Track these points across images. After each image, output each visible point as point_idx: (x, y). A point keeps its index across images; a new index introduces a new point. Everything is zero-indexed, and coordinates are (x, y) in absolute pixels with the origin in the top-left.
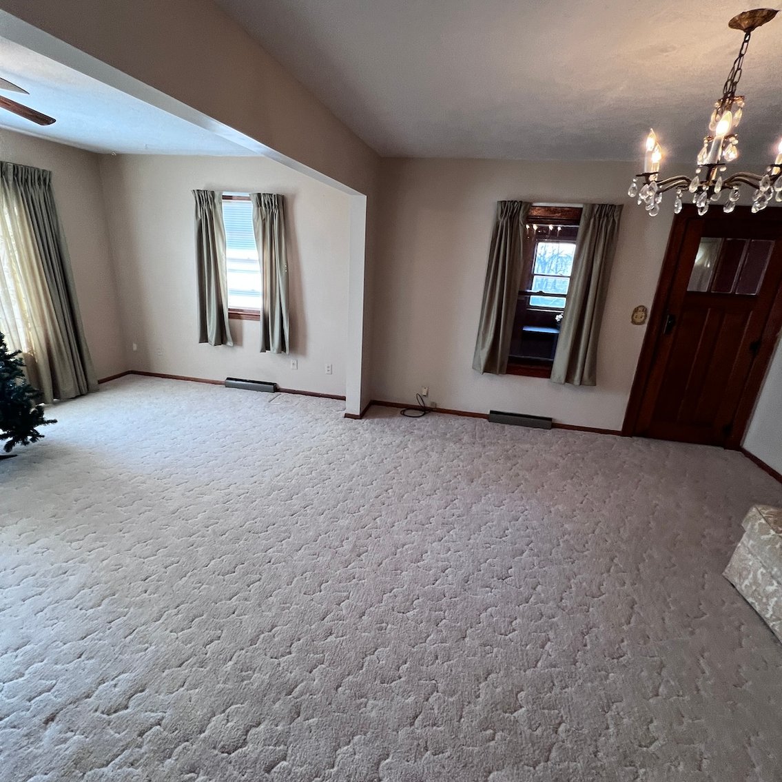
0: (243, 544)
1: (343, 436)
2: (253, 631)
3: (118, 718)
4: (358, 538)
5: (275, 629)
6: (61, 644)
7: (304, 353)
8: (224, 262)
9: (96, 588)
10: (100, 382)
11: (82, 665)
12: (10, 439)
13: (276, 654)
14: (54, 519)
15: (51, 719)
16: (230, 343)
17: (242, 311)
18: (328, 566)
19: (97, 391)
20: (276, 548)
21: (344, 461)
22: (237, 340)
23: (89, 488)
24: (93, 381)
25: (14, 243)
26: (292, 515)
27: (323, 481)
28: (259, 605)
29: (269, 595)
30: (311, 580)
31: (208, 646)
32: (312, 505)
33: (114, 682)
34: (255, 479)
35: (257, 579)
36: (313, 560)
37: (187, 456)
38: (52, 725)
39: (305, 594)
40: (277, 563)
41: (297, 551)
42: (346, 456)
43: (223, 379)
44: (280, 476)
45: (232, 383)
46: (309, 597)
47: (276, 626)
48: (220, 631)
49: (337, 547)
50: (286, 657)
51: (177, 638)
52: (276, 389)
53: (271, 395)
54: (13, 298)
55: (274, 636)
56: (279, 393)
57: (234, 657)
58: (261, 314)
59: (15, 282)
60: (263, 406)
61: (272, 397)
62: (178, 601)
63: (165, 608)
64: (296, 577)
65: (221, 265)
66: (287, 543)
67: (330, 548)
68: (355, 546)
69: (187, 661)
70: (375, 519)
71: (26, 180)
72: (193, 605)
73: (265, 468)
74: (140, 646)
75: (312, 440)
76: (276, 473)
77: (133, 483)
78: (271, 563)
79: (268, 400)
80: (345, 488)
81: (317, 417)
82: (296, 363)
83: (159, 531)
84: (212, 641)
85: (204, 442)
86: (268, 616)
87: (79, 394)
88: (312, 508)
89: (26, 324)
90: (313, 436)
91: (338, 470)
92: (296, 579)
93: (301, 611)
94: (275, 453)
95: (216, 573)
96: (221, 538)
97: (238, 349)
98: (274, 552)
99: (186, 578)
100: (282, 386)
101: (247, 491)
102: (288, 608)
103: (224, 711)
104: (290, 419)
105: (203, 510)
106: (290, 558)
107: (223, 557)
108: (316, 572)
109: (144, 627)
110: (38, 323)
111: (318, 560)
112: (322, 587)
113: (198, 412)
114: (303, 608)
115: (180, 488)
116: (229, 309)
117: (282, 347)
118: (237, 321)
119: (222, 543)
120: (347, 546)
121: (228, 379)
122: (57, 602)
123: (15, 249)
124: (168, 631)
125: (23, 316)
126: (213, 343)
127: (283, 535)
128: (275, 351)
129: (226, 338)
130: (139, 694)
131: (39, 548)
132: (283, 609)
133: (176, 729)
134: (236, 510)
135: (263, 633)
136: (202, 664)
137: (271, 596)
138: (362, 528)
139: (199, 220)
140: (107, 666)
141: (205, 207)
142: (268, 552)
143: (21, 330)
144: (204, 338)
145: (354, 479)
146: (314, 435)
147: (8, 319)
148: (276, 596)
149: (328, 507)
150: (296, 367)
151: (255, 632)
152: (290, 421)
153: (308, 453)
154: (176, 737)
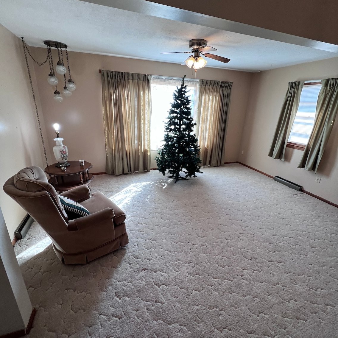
0: (236, 258)
1: (333, 235)
2: (213, 302)
3: (155, 288)
4: (304, 307)
5: (222, 311)
6: (161, 248)
7: (328, 175)
8: (293, 118)
9: (180, 236)
10: (225, 163)
11: (160, 260)
12: (188, 174)
13: (215, 324)
14: (185, 205)
15: (144, 270)
16: (283, 159)
17: (295, 144)
18: (272, 306)
19: (223, 166)
20: (249, 271)
21: (325, 251)
22: (287, 159)
23: (199, 200)
24: (223, 162)
25: (213, 109)
26: (269, 261)
27: (301, 254)
28: (224, 293)
29: (231, 292)
30: (257, 304)
31: (194, 291)
32: (285, 263)
33: (162, 274)
34: (261, 230)
35: (231, 279)
36: (265, 294)
37: (238, 204)
38: (144, 272)
39: (248, 309)
40: (245, 280)
41: (259, 282)
42: (328, 249)
43: (274, 176)
44: (275, 236)
45: (278, 179)
46: (250, 313)
47: (224, 311)
48: (202, 289)
49: (285, 300)
50: (218, 332)
51: (187, 277)
52: (301, 189)
53: (296, 192)
54: (208, 128)
55: (220, 314)
56: (302, 192)
57: (199, 306)
58: (306, 147)
59: (210, 123)
60: (288, 196)
61: (297, 193)
62: (197, 262)
63: (191, 261)
64: (250, 295)
65: (291, 120)
66: (257, 274)
67: (280, 296)
68: (298, 310)
69: (184, 289)
70: (327, 305)
71: (224, 87)
72: (201, 268)
73: (270, 228)
74: (176, 269)
75: (308, 227)
76: (274, 234)
77: (213, 205)
78: (242, 278)
79: (293, 194)
80: (314, 268)
81: (320, 215)
82: (319, 179)
83: (209, 229)
84: (196, 290)
85: (249, 201)
86: (223, 302)
87: (217, 165)
88: (283, 265)
89: (208, 138)
90: (310, 224)
91: (316, 254)
92: (249, 296)
93: (240, 316)
94: (280, 223)
95: (217, 262)
96: (228, 248)
97: (287, 163)
98: (247, 273)
99: (205, 255)
100: (306, 189)
101: (253, 234)
102: (236, 308)
103: (181, 325)
104: (300, 209)
105: (229, 231)
106: (253, 283)
107: (223, 257)
108: (262, 303)
109: (182, 262)
110: (212, 138)
111: (268, 297)
112: (260, 315)
113: (254, 187)
114: (243, 315)
115: (227, 216)
116: (288, 142)
117: (313, 168)
118: (291, 149)
119: (227, 251)
120: (292, 305)
121: (277, 176)
122: (169, 233)
123: (213, 111)
124: (187, 271)
125: (209, 134)
126: (274, 158)
127: (257, 268)
128: (307, 169)
129: (282, 157)
130: (165, 286)
131: (176, 212)
132: (233, 306)
133: (164, 312)
134: (243, 240)
135: (216, 308)
136: (188, 296)
137: (231, 293)
138: (311, 302)
139: (287, 97)
140: (165, 267)
141: (293, 90)
142: (244, 270)
143: (207, 139)
144: (271, 154)
145: (326, 267)
146: (312, 224)
147: (204, 135)
148: (234, 296)
149: (294, 272)
150: (319, 181)
151: (214, 304)
152: (299, 210)
153: (301, 233)
154: (163, 316)
